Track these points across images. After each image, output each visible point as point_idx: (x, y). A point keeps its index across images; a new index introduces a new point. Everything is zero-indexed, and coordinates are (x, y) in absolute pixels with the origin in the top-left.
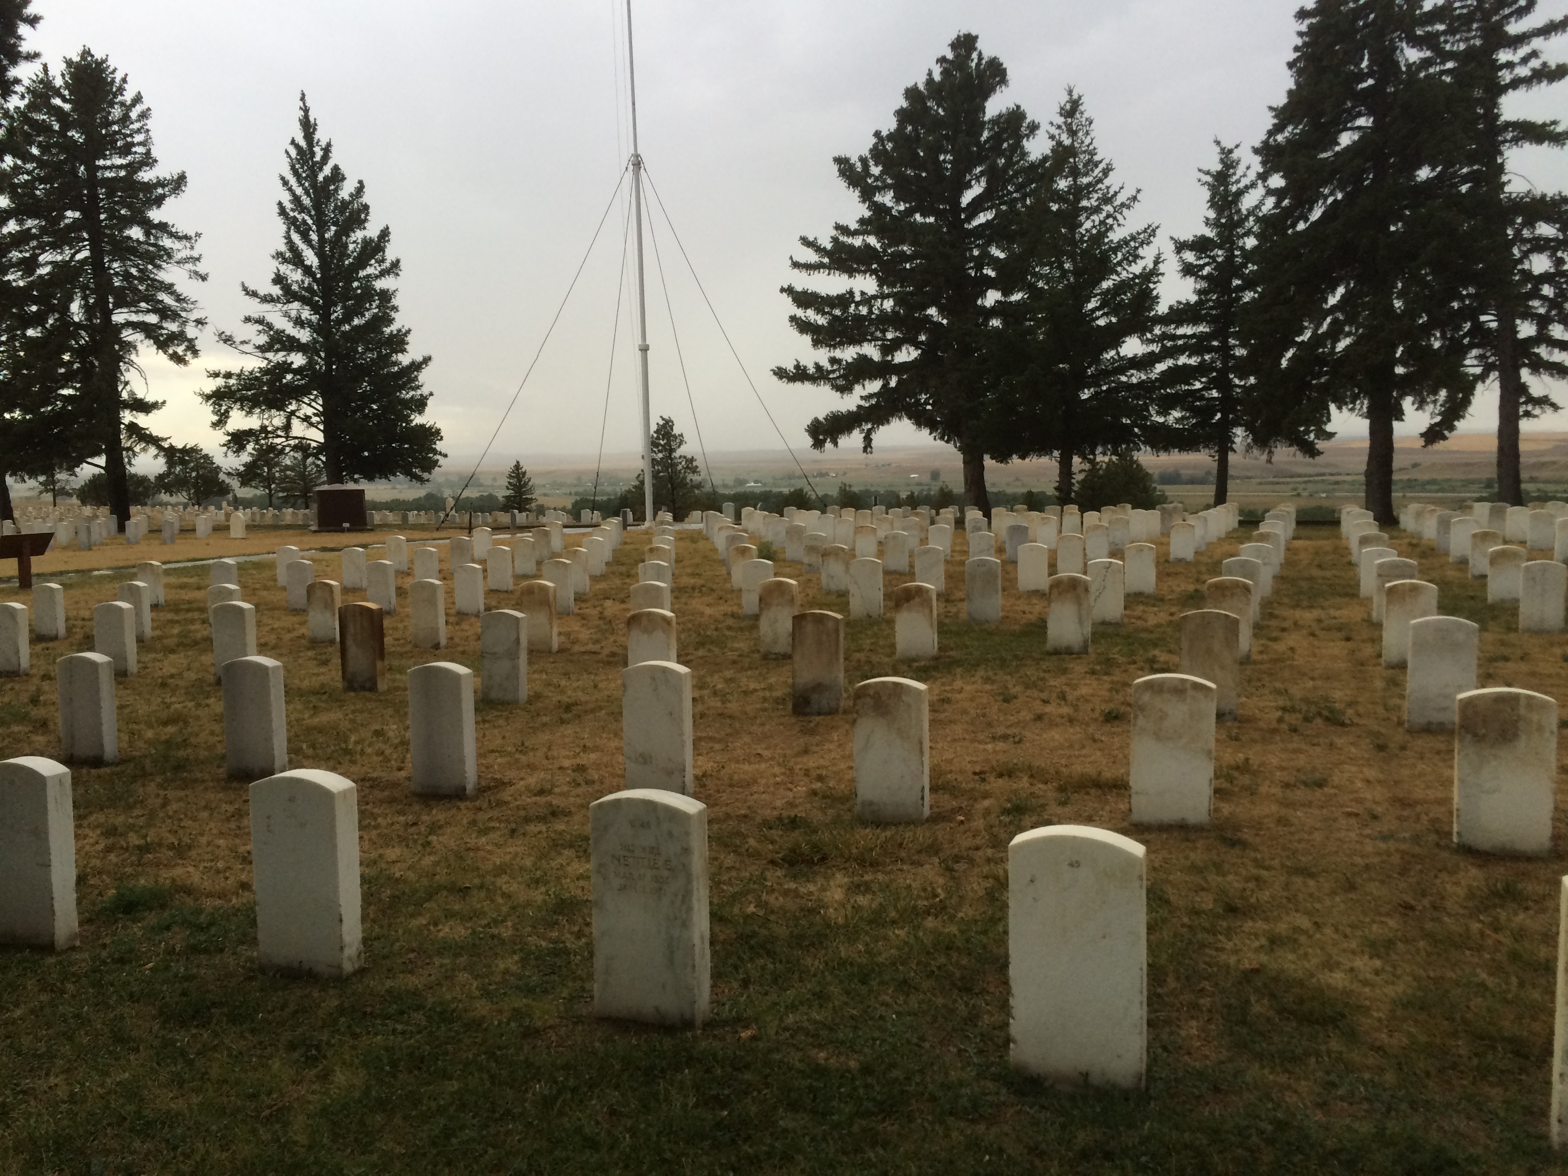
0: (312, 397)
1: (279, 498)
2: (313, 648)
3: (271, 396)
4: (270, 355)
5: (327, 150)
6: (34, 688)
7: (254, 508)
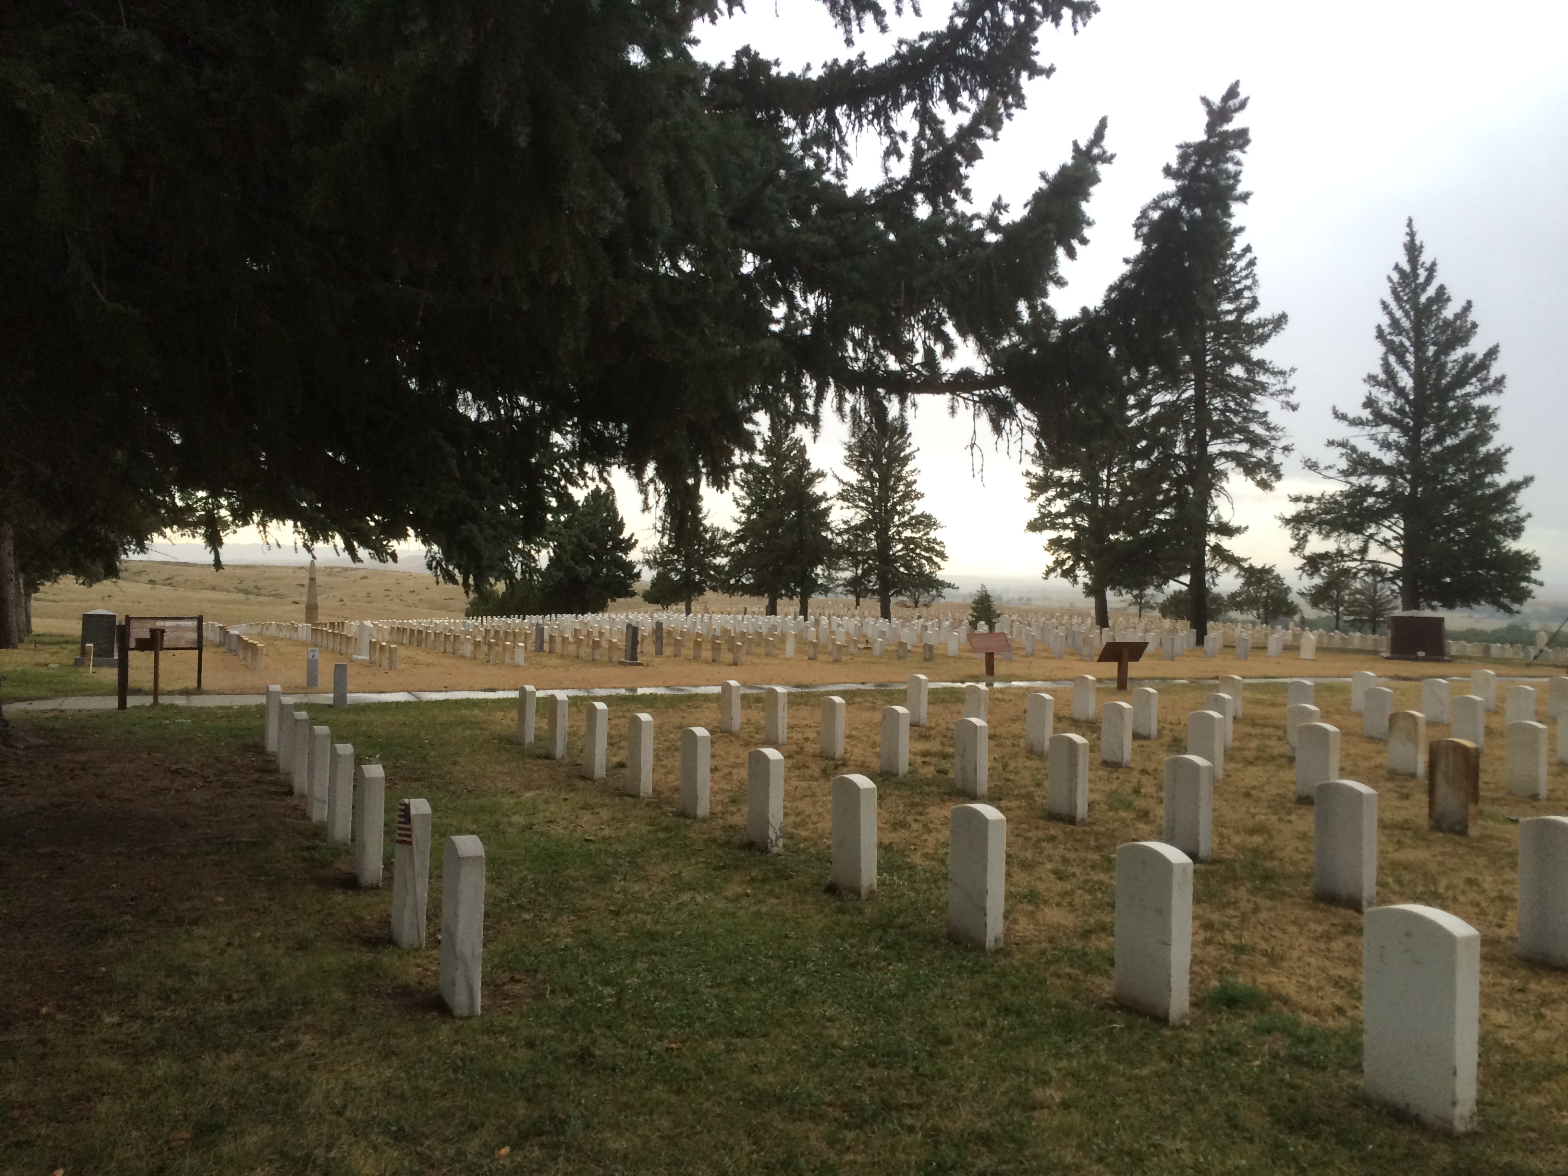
0: (1393, 520)
1: (1346, 622)
2: (1391, 779)
3: (1349, 520)
4: (1353, 479)
5: (1431, 270)
6: (1135, 780)
7: (1321, 630)
